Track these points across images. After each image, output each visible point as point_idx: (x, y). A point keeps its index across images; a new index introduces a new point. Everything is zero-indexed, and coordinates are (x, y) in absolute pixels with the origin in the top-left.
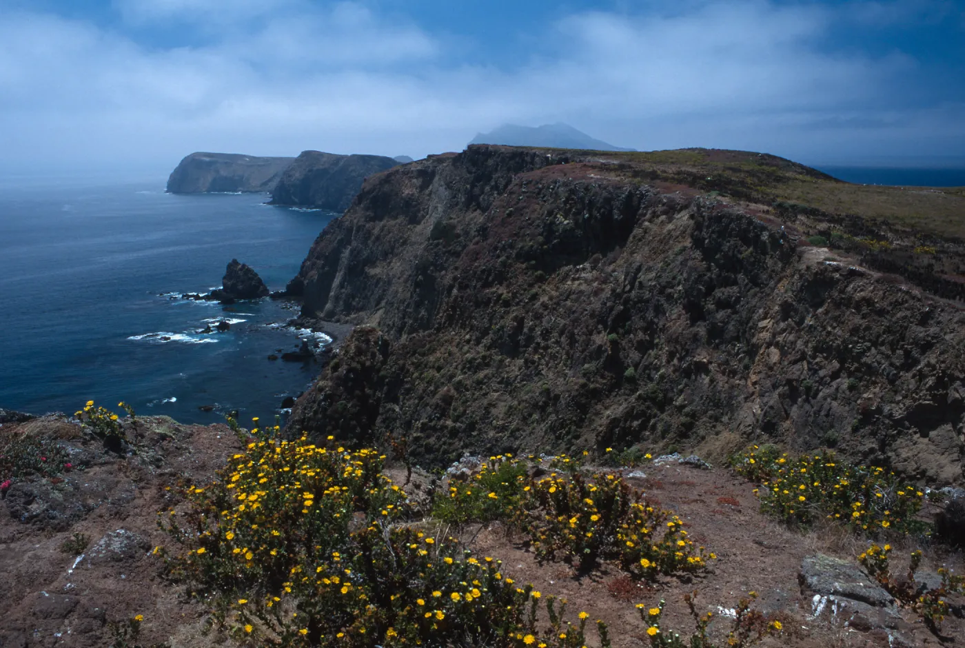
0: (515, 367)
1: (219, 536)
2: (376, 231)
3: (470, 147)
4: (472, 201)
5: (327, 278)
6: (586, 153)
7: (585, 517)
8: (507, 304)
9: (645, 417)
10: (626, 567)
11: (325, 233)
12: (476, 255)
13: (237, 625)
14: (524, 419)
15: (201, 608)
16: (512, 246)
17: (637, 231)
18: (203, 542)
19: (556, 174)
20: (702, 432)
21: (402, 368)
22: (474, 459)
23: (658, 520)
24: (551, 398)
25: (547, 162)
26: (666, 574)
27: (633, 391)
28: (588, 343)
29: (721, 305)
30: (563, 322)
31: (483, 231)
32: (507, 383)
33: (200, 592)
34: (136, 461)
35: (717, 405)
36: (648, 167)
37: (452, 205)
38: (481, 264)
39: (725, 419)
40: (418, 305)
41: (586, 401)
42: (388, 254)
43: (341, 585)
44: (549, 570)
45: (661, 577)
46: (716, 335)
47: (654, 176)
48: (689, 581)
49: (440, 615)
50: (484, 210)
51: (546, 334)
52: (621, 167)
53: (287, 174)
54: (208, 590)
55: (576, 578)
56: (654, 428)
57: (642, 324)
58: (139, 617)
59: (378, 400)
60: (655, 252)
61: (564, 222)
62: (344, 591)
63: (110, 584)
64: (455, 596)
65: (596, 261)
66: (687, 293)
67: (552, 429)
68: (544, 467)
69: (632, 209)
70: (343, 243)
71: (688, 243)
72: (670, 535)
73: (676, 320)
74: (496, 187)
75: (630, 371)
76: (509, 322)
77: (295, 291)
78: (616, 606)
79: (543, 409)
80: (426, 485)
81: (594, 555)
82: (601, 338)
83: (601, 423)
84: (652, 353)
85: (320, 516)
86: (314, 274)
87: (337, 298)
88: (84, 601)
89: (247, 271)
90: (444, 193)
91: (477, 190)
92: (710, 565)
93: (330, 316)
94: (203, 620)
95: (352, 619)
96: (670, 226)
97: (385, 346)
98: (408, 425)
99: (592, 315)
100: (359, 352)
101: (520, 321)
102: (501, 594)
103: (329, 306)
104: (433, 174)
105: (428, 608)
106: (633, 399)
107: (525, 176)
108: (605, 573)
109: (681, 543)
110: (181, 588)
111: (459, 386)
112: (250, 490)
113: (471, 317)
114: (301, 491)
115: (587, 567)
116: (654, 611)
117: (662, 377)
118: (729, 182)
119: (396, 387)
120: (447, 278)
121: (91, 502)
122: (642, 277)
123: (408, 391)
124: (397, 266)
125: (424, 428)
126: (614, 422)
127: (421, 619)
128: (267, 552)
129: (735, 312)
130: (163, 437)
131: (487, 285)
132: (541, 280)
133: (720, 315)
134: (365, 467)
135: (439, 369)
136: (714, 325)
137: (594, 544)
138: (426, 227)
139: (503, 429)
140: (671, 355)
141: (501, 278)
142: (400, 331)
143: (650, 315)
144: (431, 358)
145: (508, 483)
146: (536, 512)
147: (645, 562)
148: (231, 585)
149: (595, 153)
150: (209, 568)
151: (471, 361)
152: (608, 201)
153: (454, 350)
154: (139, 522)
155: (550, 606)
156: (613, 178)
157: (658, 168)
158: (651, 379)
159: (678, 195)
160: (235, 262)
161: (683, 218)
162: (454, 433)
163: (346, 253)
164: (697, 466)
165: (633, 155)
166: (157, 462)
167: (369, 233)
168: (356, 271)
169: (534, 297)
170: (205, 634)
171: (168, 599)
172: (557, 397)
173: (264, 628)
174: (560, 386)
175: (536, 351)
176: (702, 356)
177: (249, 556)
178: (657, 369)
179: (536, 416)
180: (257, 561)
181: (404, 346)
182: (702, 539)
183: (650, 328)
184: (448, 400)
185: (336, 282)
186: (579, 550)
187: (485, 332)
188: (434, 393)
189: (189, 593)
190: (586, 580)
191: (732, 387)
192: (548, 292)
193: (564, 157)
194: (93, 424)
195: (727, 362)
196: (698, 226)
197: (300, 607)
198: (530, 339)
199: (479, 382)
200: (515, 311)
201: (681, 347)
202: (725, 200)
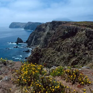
0: (59, 53)
1: (21, 78)
2: (39, 34)
3: (52, 21)
4: (53, 29)
5: (32, 40)
6: (69, 22)
7: (74, 76)
8: (58, 44)
9: (78, 61)
10: (79, 83)
11: (31, 34)
12: (53, 37)
13: (24, 91)
14: (60, 61)
15: (19, 88)
16: (59, 36)
17: (77, 33)
18: (19, 78)
19: (65, 25)
20: (87, 63)
21: (43, 53)
22: (55, 67)
23: (84, 76)
24: (64, 58)
25: (64, 23)
26: (85, 84)
27: (76, 57)
28: (70, 50)
29: (90, 44)
30: (66, 47)
31: (54, 33)
32: (58, 56)
33: (19, 86)
34: (8, 66)
35: (89, 59)
36: (79, 24)
37: (50, 30)
38: (54, 38)
39: (90, 61)
40: (45, 44)
41: (70, 58)
42: (41, 37)
43: (39, 85)
44: (68, 83)
45: (84, 85)
46: (89, 49)
47: (80, 25)
48: (89, 86)
49: (54, 90)
50: (54, 30)
51: (64, 48)
52: (75, 24)
53: (26, 25)
54: (20, 85)
55: (72, 85)
56: (80, 62)
57: (78, 47)
58: (10, 89)
59: (39, 58)
60: (80, 36)
61: (66, 32)
62: (40, 86)
63: (6, 84)
64: (56, 87)
65: (71, 38)
66: (85, 42)
67: (64, 62)
68: (66, 68)
69: (76, 30)
70: (34, 35)
71: (85, 35)
72: (86, 79)
73: (83, 46)
74: (56, 27)
75: (76, 54)
76: (58, 47)
77: (27, 42)
78: (78, 89)
79: (63, 59)
80: (49, 71)
81: (74, 81)
82: (72, 49)
83: (72, 62)
84: (79, 51)
85: (35, 75)
86: (30, 40)
87: (33, 43)
88: (2, 86)
89: (20, 39)
90: (49, 28)
91: (53, 28)
92: (92, 83)
93: (32, 46)
94: (19, 90)
95: (41, 90)
96: (82, 33)
97: (40, 50)
98: (43, 62)
99: (70, 46)
100: (36, 51)
101: (60, 47)
102: (62, 87)
103: (32, 44)
104: (47, 25)
105: (52, 89)
106: (76, 58)
107: (60, 25)
108: (76, 84)
109: (88, 80)
110: (16, 85)
111: (51, 56)
112: (25, 71)
113: (52, 46)
114: (32, 71)
115: (73, 83)
116: (85, 90)
117: (81, 55)
118: (91, 26)
119: (42, 56)
120: (49, 40)
121: (2, 72)
122: (78, 40)
123: (43, 57)
124: (42, 38)
125: (46, 62)
126: (74, 61)
127: (51, 90)
128: (28, 80)
129: (92, 45)
130: (11, 63)
131: (55, 41)
132: (63, 40)
133: (90, 46)
134: (41, 68)
135: (48, 53)
136: (89, 47)
137: (75, 80)
138: (46, 33)
139: (57, 62)
140: (82, 52)
141: (57, 40)
142: (42, 48)
143: (79, 46)
144: (47, 52)
145: (61, 71)
146: (65, 75)
147: (82, 83)
148: (23, 85)
149: (71, 22)
150: (19, 82)
151: (53, 52)
152: (73, 29)
153: (50, 51)
154: (9, 75)
155: (69, 89)
156: (74, 26)
157: (80, 24)
158: (79, 55)
159: (83, 28)
160: (19, 38)
161: (84, 31)
162: (50, 63)
163: (34, 37)
164: (88, 68)
165: (76, 22)
166: (11, 67)
167: (38, 34)
168: (36, 39)
169: (62, 43)
170: (20, 92)
171: (14, 86)
172: (65, 58)
173: (28, 91)
174: (66, 56)
175: (62, 51)
176: (87, 52)
177: (26, 81)
178: (80, 54)
179: (62, 60)
180: (27, 81)
181: (43, 50)
182: (90, 79)
183: (79, 48)
184: (49, 58)
185: (33, 41)
186: (72, 81)
187: (55, 48)
188: (47, 57)
189: (17, 86)
190: (74, 85)
191: (91, 56)
192: (64, 42)
193: (66, 23)
194: (2, 61)
195: (91, 53)
196: (86, 33)
197: (33, 88)
198: (61, 49)
199: (54, 55)
200: (59, 45)
201: (84, 51)
202: (90, 29)
